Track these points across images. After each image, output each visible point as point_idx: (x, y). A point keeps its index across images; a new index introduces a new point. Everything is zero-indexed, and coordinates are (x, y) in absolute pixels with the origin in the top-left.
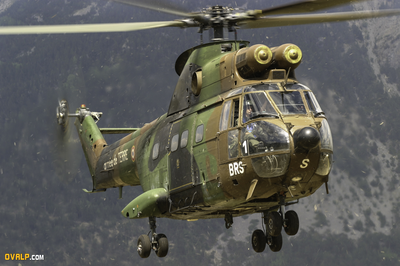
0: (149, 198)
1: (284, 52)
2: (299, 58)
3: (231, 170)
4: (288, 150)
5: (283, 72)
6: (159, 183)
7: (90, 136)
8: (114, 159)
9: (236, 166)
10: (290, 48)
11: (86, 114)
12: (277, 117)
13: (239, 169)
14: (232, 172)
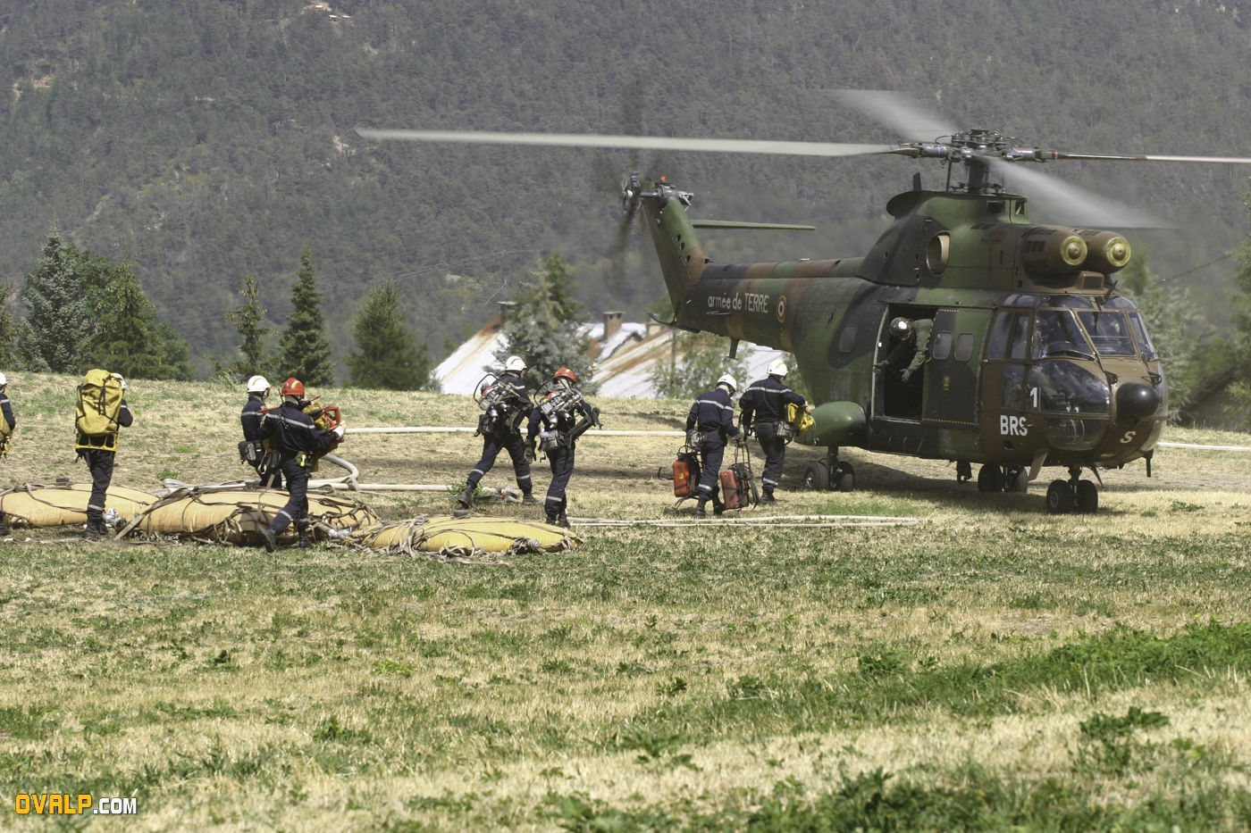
0: (836, 420)
1: (1106, 248)
2: (1128, 258)
3: (1002, 425)
4: (1106, 415)
5: (1100, 278)
6: (849, 393)
7: (679, 237)
8: (735, 300)
9: (1014, 422)
10: (1115, 242)
11: (670, 195)
12: (1091, 359)
13: (1019, 428)
14: (1005, 429)
